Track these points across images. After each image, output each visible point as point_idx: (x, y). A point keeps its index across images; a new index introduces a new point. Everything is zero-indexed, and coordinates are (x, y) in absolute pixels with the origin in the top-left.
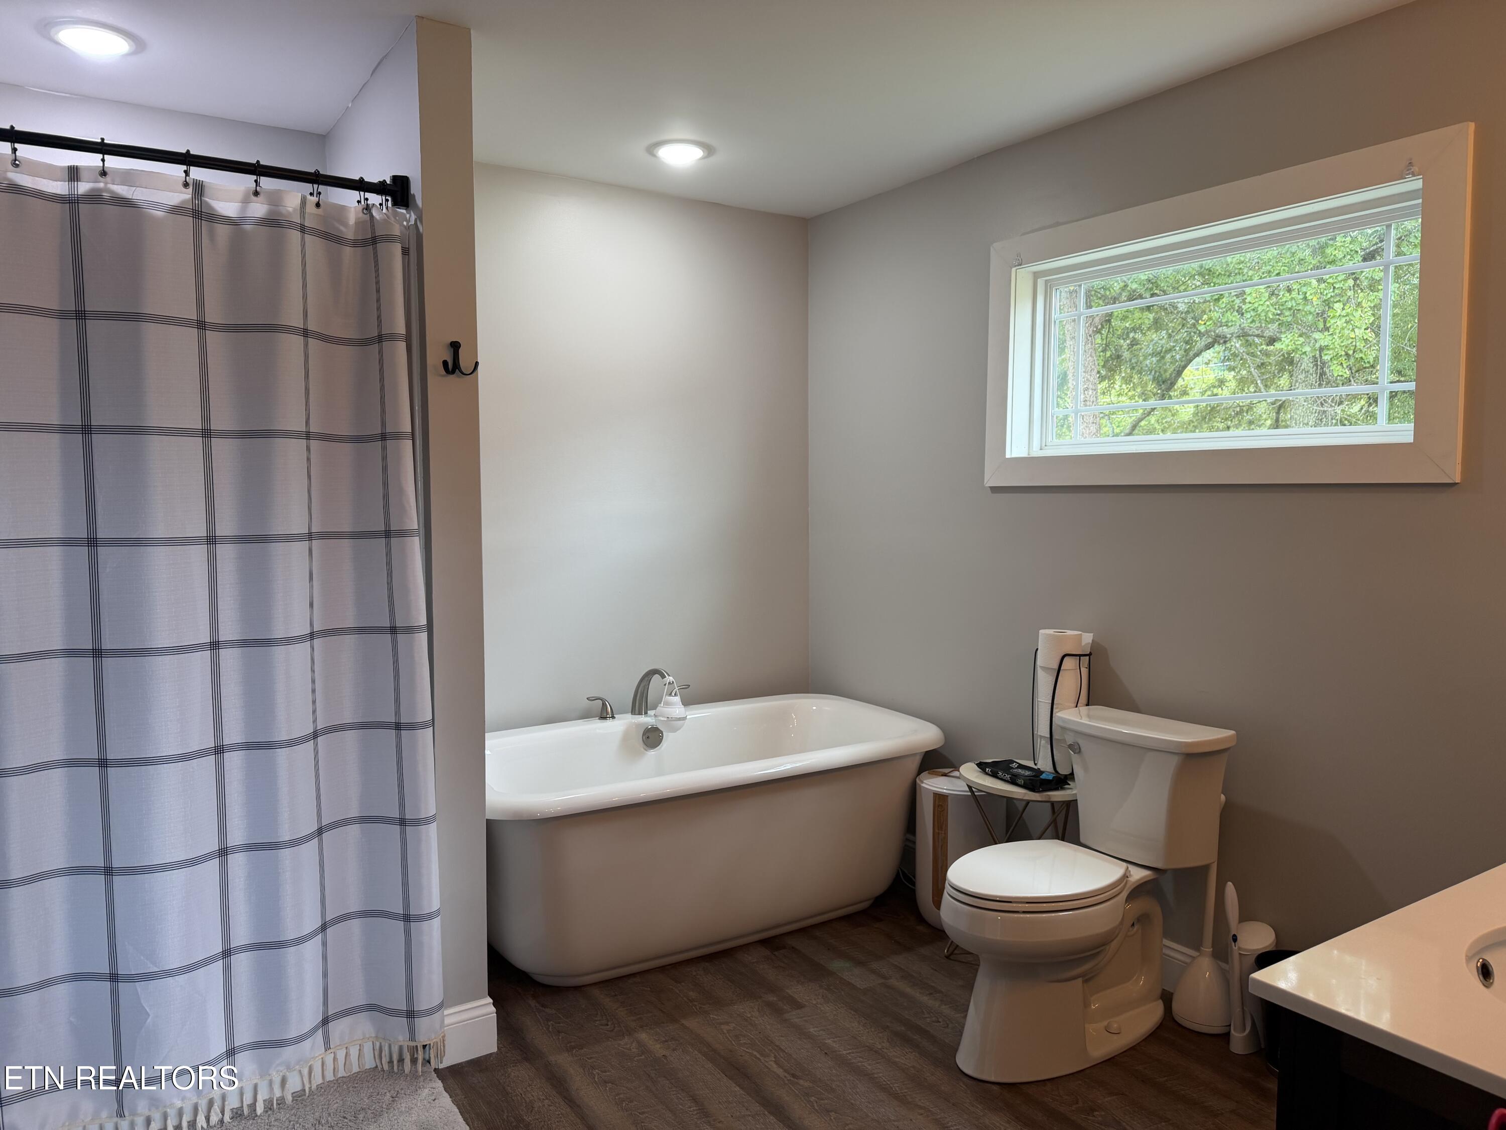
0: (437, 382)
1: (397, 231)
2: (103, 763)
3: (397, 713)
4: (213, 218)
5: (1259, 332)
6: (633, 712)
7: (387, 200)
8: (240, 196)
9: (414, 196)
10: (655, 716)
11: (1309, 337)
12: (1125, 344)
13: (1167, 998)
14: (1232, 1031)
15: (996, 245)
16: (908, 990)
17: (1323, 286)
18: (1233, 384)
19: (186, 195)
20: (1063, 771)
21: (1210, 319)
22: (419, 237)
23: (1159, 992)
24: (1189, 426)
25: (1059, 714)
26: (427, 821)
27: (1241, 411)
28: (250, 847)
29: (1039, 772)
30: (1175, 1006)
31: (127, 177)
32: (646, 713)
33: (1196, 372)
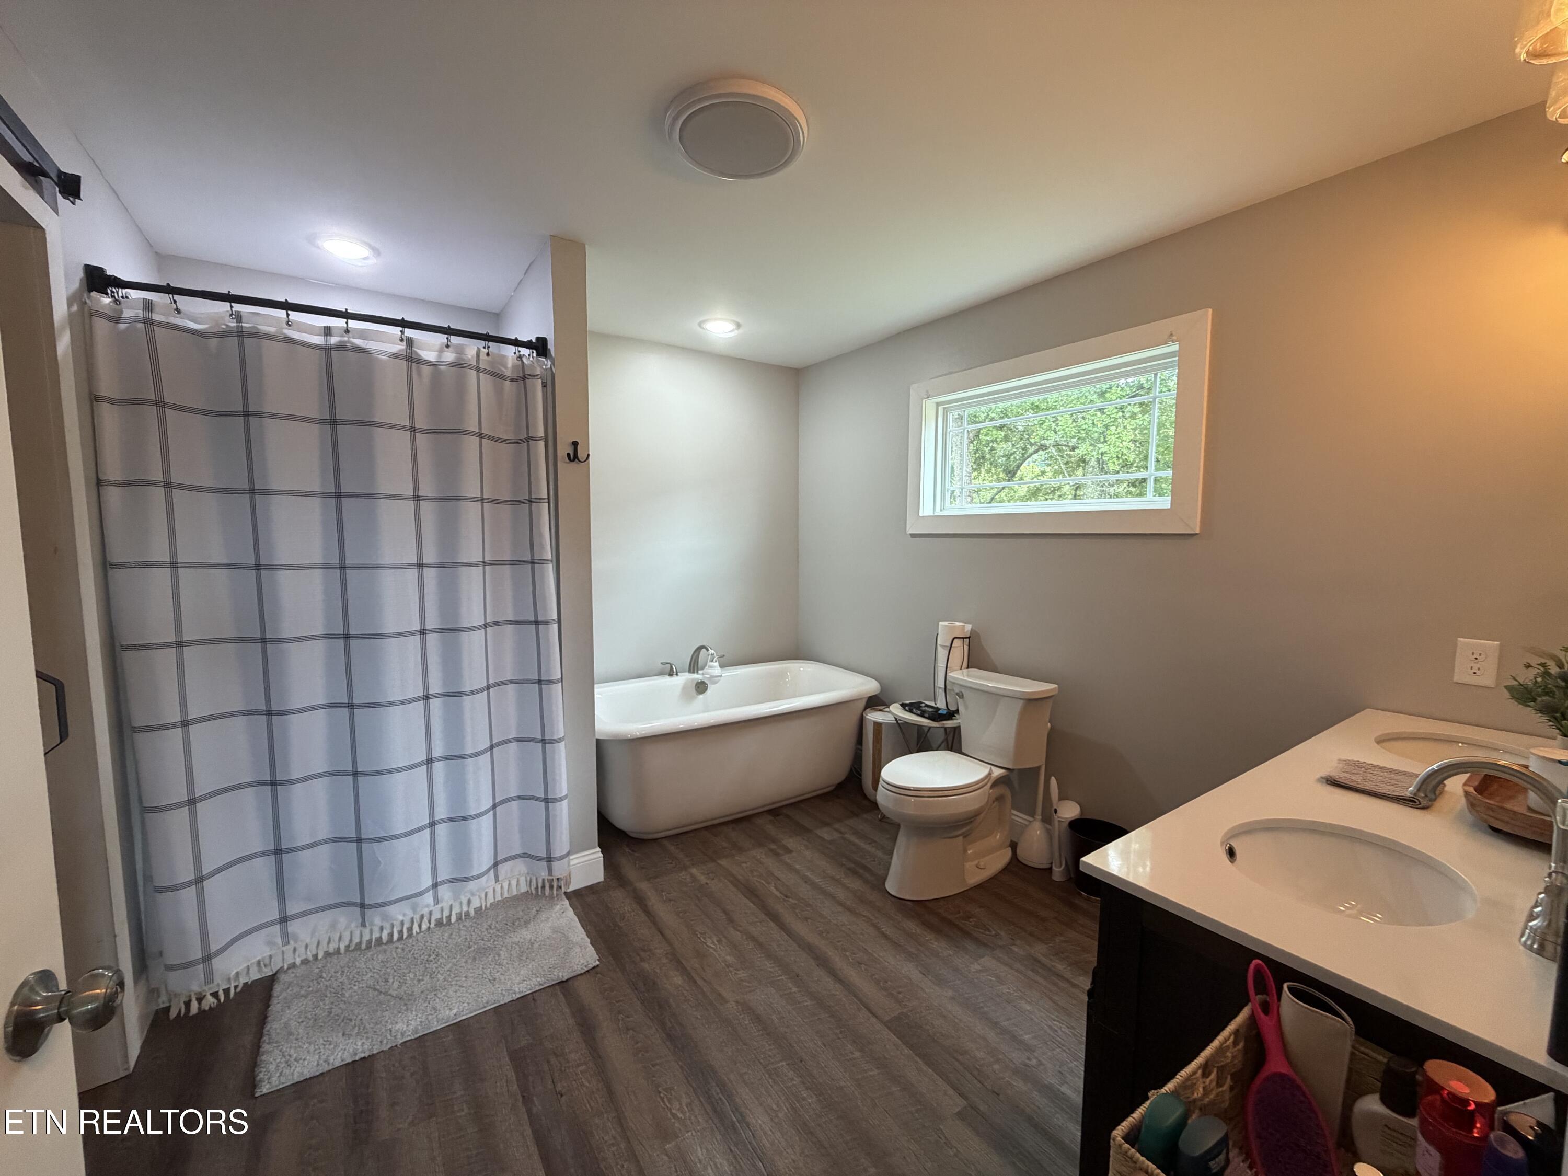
0: (564, 467)
1: (538, 371)
2: (351, 706)
3: (540, 674)
4: (420, 361)
5: (1065, 443)
6: (689, 672)
7: (533, 352)
8: (437, 348)
9: (550, 350)
10: (703, 674)
11: (1095, 446)
12: (987, 450)
13: (1014, 846)
14: (1054, 868)
15: (914, 386)
16: (857, 841)
17: (1104, 416)
18: (1050, 474)
19: (402, 346)
20: (952, 708)
21: (1037, 435)
22: (553, 376)
23: (1008, 843)
24: (1023, 499)
25: (951, 674)
26: (559, 741)
27: (1055, 490)
28: (446, 758)
29: (938, 709)
30: (1018, 851)
31: (363, 334)
32: (697, 672)
33: (1028, 467)
